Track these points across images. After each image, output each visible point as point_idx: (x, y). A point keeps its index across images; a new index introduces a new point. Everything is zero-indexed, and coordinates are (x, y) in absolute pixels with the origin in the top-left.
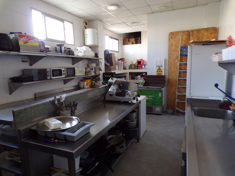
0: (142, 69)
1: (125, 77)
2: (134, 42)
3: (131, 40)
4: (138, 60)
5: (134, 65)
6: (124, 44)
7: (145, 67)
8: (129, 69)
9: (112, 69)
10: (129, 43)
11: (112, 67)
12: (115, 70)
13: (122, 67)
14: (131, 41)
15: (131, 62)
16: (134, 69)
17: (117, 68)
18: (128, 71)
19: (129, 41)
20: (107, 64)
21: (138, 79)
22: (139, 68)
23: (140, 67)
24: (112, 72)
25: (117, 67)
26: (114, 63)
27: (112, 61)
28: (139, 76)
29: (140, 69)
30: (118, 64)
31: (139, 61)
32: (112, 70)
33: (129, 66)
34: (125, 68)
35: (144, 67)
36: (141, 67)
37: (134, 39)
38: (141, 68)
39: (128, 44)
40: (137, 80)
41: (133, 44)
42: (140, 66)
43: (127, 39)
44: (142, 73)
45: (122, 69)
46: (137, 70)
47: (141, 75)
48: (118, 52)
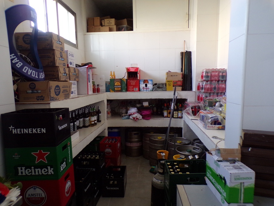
0: (139, 90)
1: (98, 113)
2: (115, 27)
3: (106, 21)
4: (128, 70)
5: (121, 80)
6: (89, 30)
7: (146, 85)
8: (108, 90)
9: (53, 94)
10: (101, 28)
11: (53, 84)
12: (67, 96)
13: (91, 85)
14: (106, 24)
15: (110, 74)
16: (121, 91)
17: (74, 88)
18: (105, 96)
19: (101, 25)
20: (29, 71)
21: (131, 117)
22: (131, 87)
23: (135, 86)
24: (54, 105)
25: (73, 86)
26: (61, 70)
27: (54, 62)
28: (133, 110)
29: (133, 91)
30: (77, 77)
31: (131, 70)
32: (53, 99)
33: (106, 84)
34: (96, 90)
35: (144, 85)
36: (138, 85)
37: (113, 21)
38: (137, 89)
39: (99, 31)
40: (129, 118)
41: (111, 30)
42: (133, 82)
43: (97, 20)
44: (140, 101)
45: (91, 92)
46: (128, 93)
47: (138, 105)
48: (76, 46)
